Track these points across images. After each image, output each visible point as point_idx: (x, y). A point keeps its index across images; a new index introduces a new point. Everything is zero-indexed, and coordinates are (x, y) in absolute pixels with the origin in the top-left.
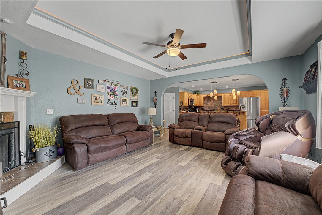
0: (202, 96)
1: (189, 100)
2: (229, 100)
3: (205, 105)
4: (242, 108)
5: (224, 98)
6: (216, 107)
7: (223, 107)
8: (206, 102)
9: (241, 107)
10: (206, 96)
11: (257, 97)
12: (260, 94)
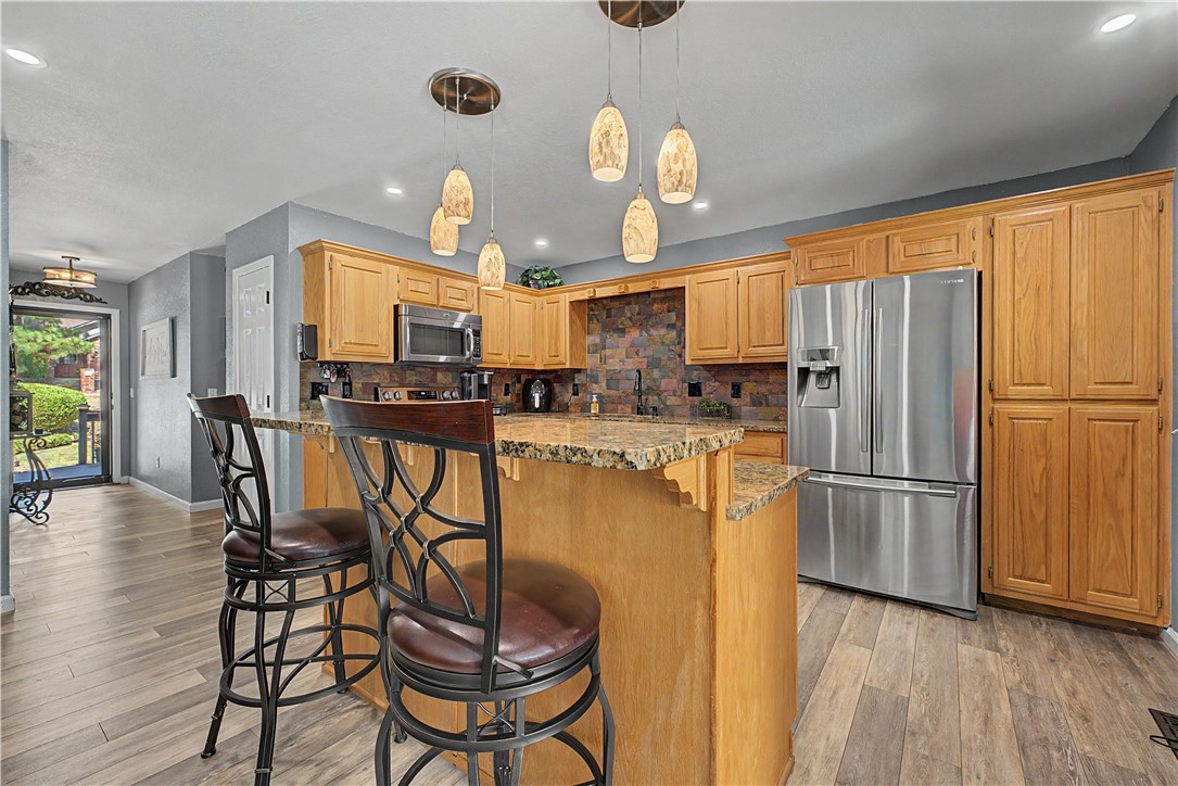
0: (565, 298)
1: (405, 321)
2: (732, 322)
3: (591, 362)
4: (812, 379)
5: (695, 305)
6: (656, 374)
7: (694, 377)
8: (594, 339)
9: (804, 373)
10: (585, 295)
11: (956, 275)
12: (978, 245)
